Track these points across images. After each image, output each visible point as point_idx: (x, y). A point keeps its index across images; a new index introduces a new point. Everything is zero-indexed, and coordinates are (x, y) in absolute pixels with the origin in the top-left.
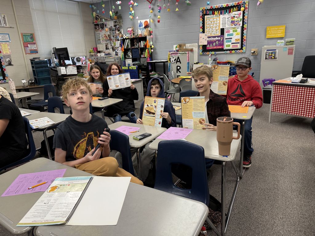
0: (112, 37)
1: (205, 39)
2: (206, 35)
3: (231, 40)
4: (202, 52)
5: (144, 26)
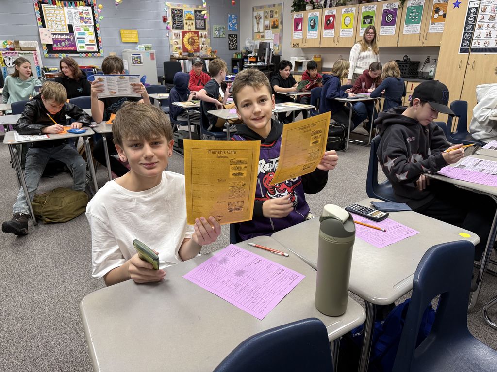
1: (48, 36)
2: (48, 31)
3: (84, 41)
4: (47, 53)
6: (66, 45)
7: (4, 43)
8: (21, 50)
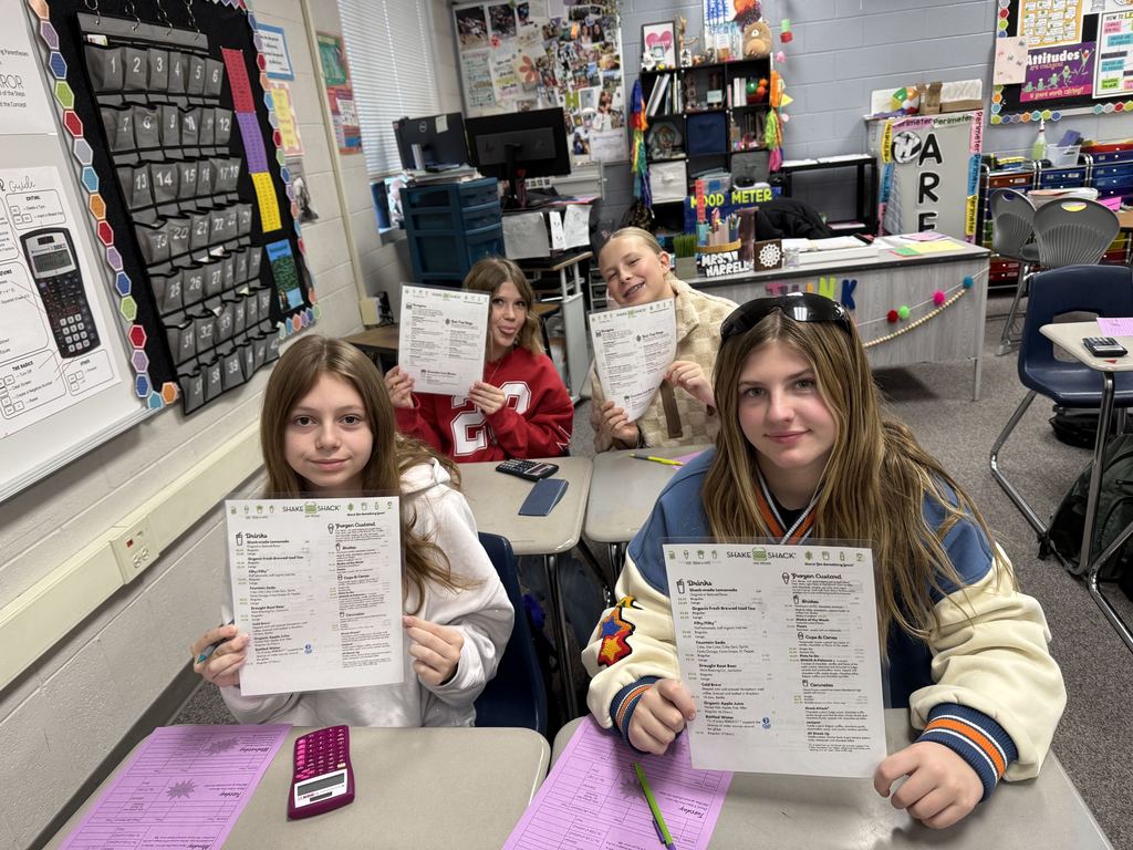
0: (556, 71)
1: (1016, 60)
2: (1021, 44)
3: (1121, 62)
4: (1001, 114)
5: (732, 14)
6: (1061, 84)
7: (896, 96)
8: (941, 112)
